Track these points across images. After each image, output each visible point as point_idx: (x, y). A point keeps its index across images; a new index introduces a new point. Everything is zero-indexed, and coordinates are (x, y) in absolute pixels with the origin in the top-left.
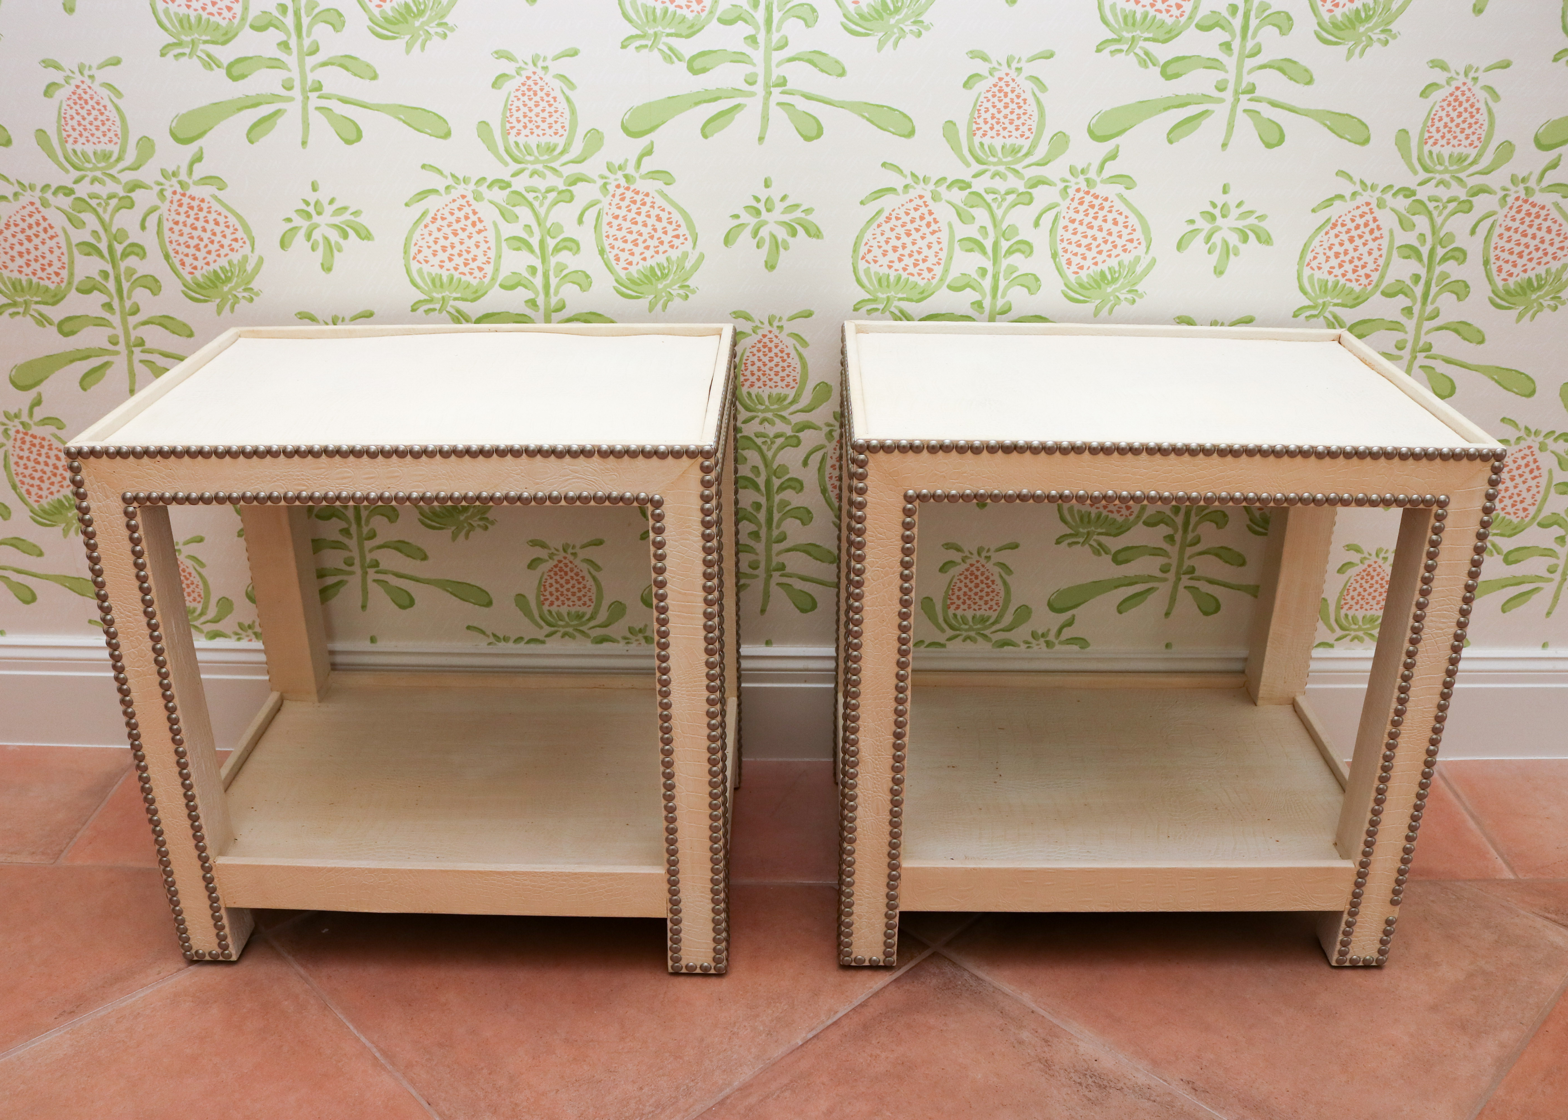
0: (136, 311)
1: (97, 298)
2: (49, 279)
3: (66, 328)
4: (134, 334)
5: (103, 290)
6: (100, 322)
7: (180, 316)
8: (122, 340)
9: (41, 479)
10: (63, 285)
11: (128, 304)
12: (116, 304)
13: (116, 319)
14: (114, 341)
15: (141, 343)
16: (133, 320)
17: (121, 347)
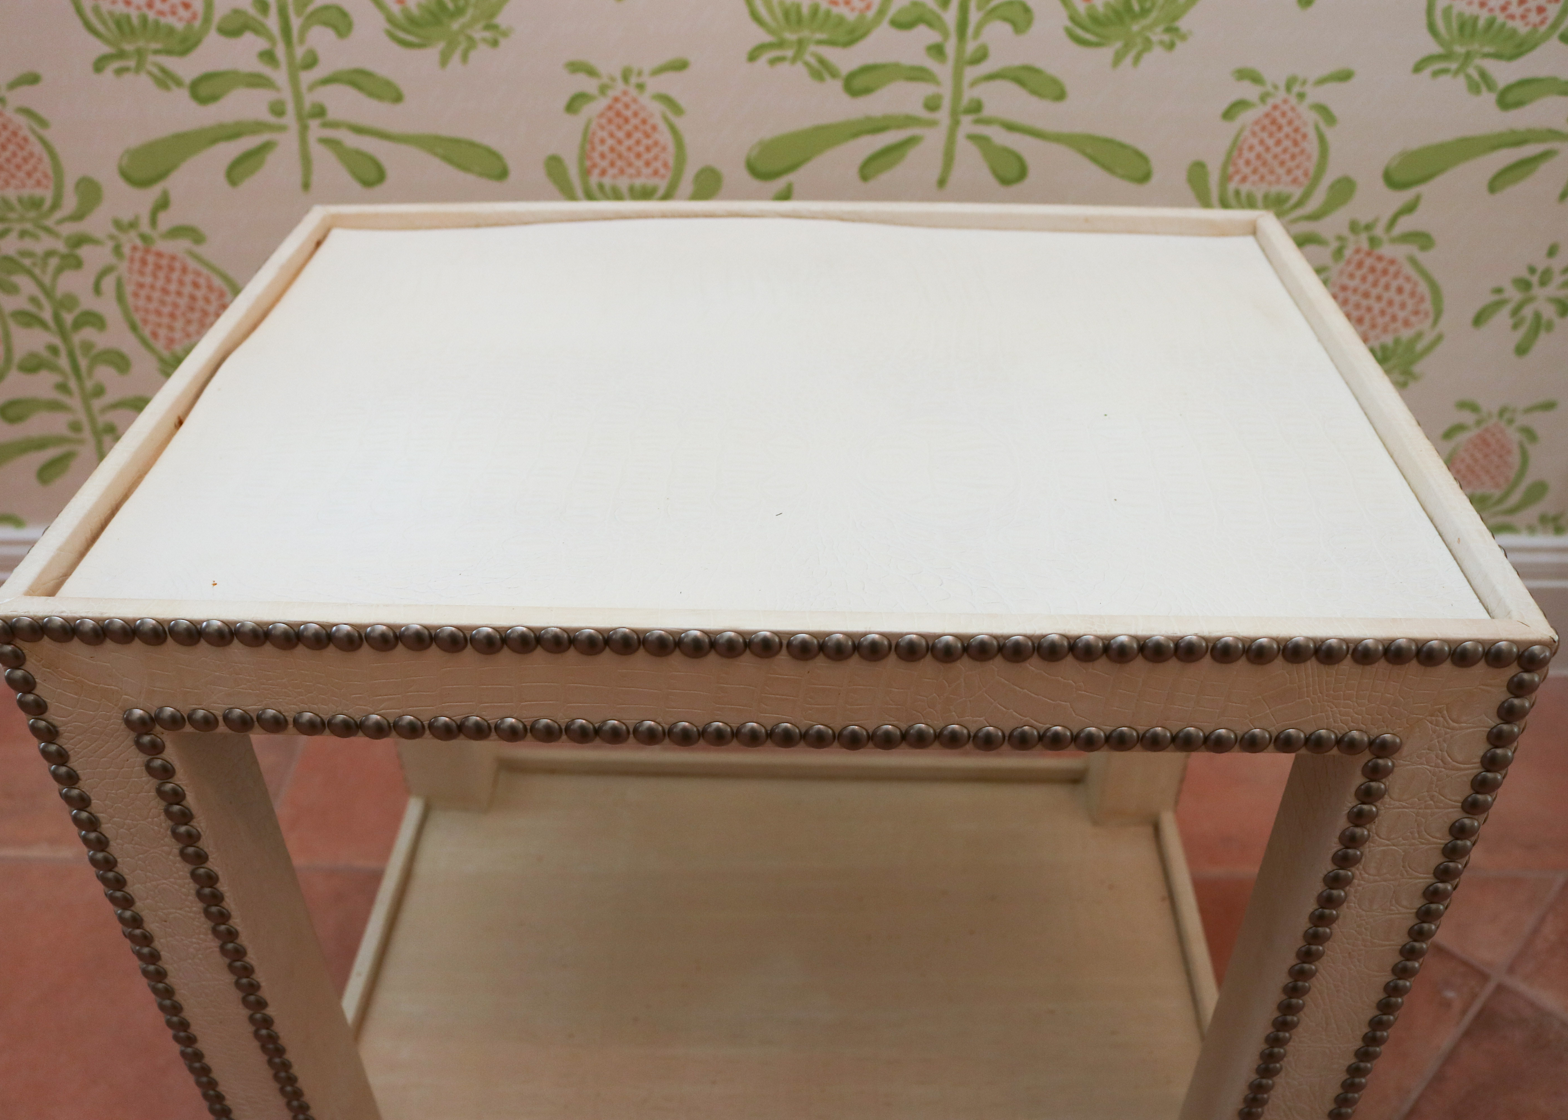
0: (311, 61)
1: (252, 43)
2: (174, 13)
3: (204, 90)
4: (309, 99)
5: (259, 30)
6: (256, 81)
7: (383, 70)
8: (290, 108)
9: (172, 316)
10: (197, 24)
11: (300, 52)
12: (280, 51)
13: (280, 76)
14: (278, 109)
15: (320, 112)
16: (307, 77)
17: (290, 119)
